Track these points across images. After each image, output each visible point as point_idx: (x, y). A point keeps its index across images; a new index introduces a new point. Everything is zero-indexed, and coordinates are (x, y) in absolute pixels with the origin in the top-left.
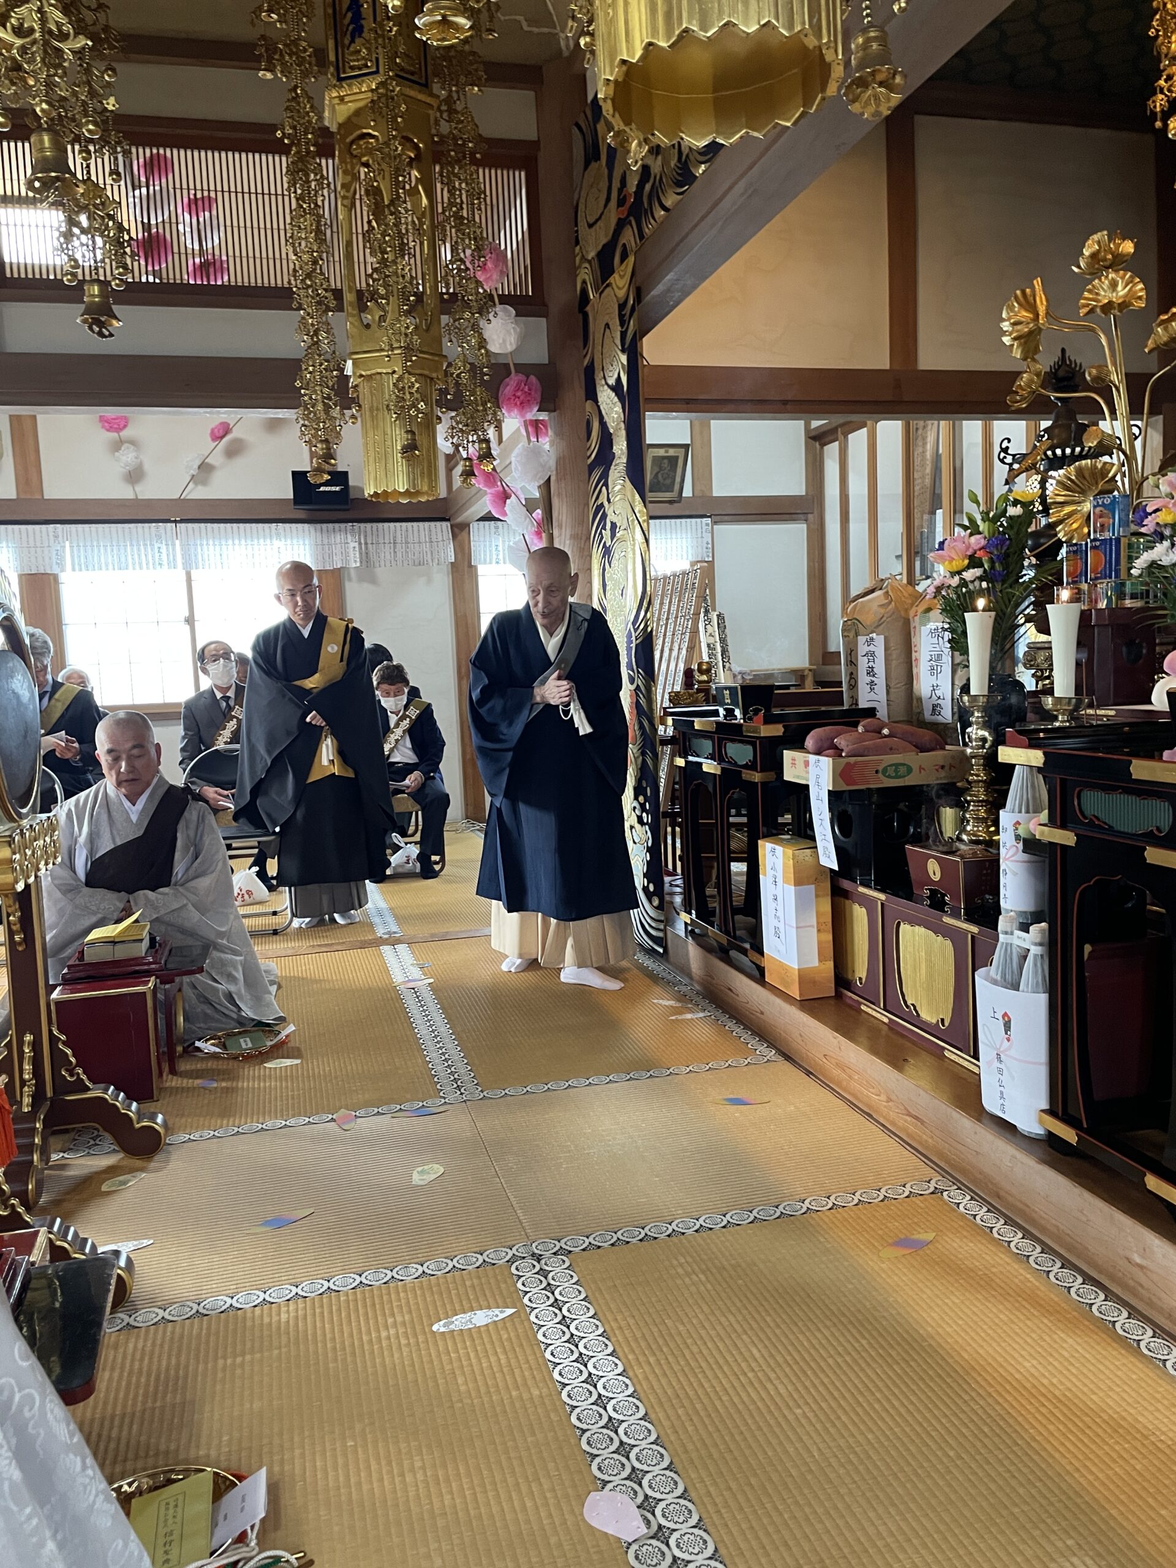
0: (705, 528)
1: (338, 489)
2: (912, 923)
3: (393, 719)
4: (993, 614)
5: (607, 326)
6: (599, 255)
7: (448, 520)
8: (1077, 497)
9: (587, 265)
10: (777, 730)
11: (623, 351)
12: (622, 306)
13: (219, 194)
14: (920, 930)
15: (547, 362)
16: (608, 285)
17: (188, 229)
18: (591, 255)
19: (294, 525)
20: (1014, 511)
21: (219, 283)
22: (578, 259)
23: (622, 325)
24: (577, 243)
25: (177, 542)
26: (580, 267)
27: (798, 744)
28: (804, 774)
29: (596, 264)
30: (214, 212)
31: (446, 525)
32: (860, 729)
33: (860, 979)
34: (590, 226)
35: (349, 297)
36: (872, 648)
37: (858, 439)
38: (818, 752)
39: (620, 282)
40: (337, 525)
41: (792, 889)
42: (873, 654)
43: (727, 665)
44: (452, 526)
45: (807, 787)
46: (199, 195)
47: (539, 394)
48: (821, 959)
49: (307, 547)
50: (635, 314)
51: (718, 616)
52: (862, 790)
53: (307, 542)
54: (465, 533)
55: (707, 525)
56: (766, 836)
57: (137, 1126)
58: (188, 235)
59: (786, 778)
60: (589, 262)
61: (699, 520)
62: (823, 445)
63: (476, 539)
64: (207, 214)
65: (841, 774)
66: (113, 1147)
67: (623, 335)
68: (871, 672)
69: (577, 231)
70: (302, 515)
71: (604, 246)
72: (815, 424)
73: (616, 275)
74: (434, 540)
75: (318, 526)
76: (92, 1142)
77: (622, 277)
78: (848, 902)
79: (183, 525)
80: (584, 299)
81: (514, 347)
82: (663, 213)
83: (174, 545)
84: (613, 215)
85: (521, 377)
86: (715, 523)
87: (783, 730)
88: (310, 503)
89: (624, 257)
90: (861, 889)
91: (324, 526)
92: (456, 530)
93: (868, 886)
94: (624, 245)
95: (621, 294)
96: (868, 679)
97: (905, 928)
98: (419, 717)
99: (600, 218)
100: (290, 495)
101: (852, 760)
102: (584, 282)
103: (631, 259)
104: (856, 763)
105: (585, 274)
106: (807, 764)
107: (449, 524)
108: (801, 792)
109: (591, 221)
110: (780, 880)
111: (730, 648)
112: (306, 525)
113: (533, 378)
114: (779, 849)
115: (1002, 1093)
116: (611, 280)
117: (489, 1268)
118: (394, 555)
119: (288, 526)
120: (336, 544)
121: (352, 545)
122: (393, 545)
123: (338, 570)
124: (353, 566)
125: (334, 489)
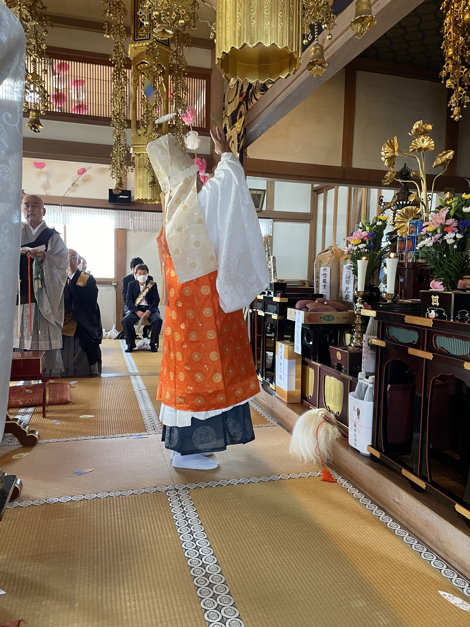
0: (270, 223)
1: (127, 197)
2: (330, 375)
3: (142, 288)
4: (368, 261)
5: (233, 142)
6: (232, 114)
8: (405, 220)
9: (227, 118)
10: (286, 300)
11: (238, 152)
12: (239, 135)
13: (86, 79)
14: (333, 378)
15: (210, 154)
16: (234, 127)
17: (73, 92)
18: (229, 114)
19: (108, 210)
20: (379, 223)
21: (84, 114)
22: (224, 115)
23: (238, 142)
24: (224, 109)
25: (61, 214)
26: (224, 118)
27: (293, 306)
28: (294, 317)
29: (230, 118)
30: (84, 86)
32: (316, 301)
33: (310, 396)
34: (229, 103)
35: (133, 123)
36: (325, 272)
37: (331, 193)
38: (300, 309)
39: (239, 125)
40: (125, 211)
41: (287, 361)
42: (326, 274)
43: (275, 277)
45: (294, 322)
46: (78, 79)
47: (206, 166)
48: (297, 388)
49: (113, 219)
50: (243, 138)
51: (273, 257)
52: (315, 324)
53: (113, 217)
55: (271, 222)
56: (278, 340)
57: (28, 435)
58: (73, 94)
59: (288, 319)
60: (228, 117)
61: (268, 220)
62: (318, 194)
64: (81, 87)
65: (308, 318)
66: (18, 443)
67: (239, 146)
68: (324, 281)
69: (224, 105)
70: (112, 206)
71: (234, 111)
72: (315, 186)
73: (237, 123)
75: (118, 211)
76: (10, 441)
77: (239, 124)
78: (307, 367)
79: (64, 207)
80: (225, 131)
81: (197, 147)
82: (255, 101)
83: (60, 214)
84: (238, 99)
85: (199, 159)
86: (274, 221)
87: (288, 300)
88: (115, 202)
89: (241, 116)
90: (313, 362)
91: (120, 211)
93: (316, 361)
94: (241, 112)
95: (239, 130)
96: (324, 284)
97: (327, 377)
98: (152, 288)
99: (233, 101)
100: (108, 199)
101: (312, 313)
102: (226, 124)
103: (243, 117)
104: (313, 314)
105: (226, 122)
106: (295, 313)
108: (293, 323)
109: (230, 101)
110: (283, 357)
111: (277, 270)
112: (113, 211)
113: (204, 160)
114: (283, 345)
115: (355, 439)
116: (236, 125)
117: (158, 493)
118: (147, 225)
119: (106, 210)
120: (124, 219)
121: (131, 220)
122: (147, 221)
123: (125, 229)
124: (131, 228)
125: (125, 197)
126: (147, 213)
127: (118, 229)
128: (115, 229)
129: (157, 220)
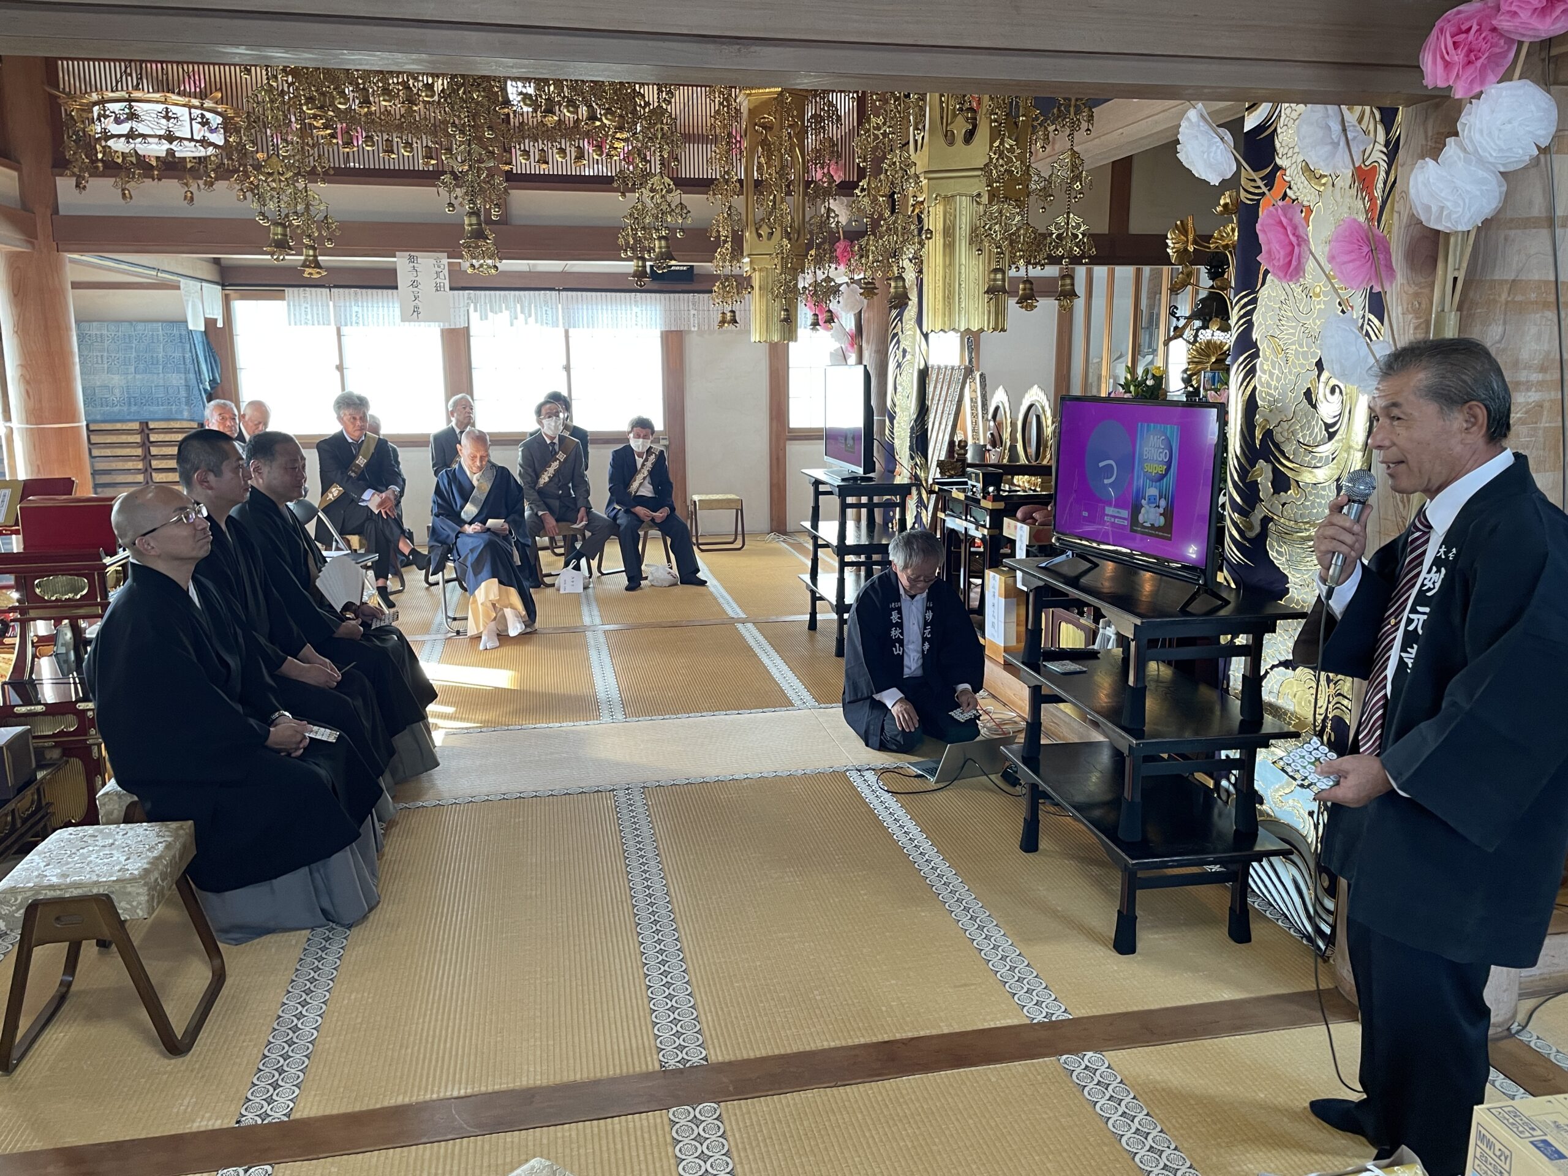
1: (685, 268)
2: (1068, 622)
8: (1205, 359)
10: (1001, 505)
14: (1071, 626)
19: (649, 295)
20: (1150, 382)
25: (560, 306)
27: (1012, 515)
28: (1014, 534)
32: (1049, 508)
38: (1023, 521)
40: (681, 295)
41: (1003, 600)
45: (1014, 541)
48: (1018, 640)
49: (659, 312)
53: (658, 308)
56: (990, 567)
59: (1004, 534)
65: (1033, 536)
70: (655, 286)
75: (667, 295)
79: (564, 293)
83: (557, 308)
85: (848, 243)
87: (1004, 505)
91: (672, 295)
97: (1063, 625)
101: (1041, 528)
104: (1043, 530)
106: (1016, 527)
108: (1012, 543)
110: (997, 594)
112: (658, 295)
114: (997, 576)
119: (644, 295)
120: (680, 310)
121: (693, 312)
123: (681, 331)
124: (692, 329)
125: (682, 268)
127: (667, 332)
128: (662, 333)
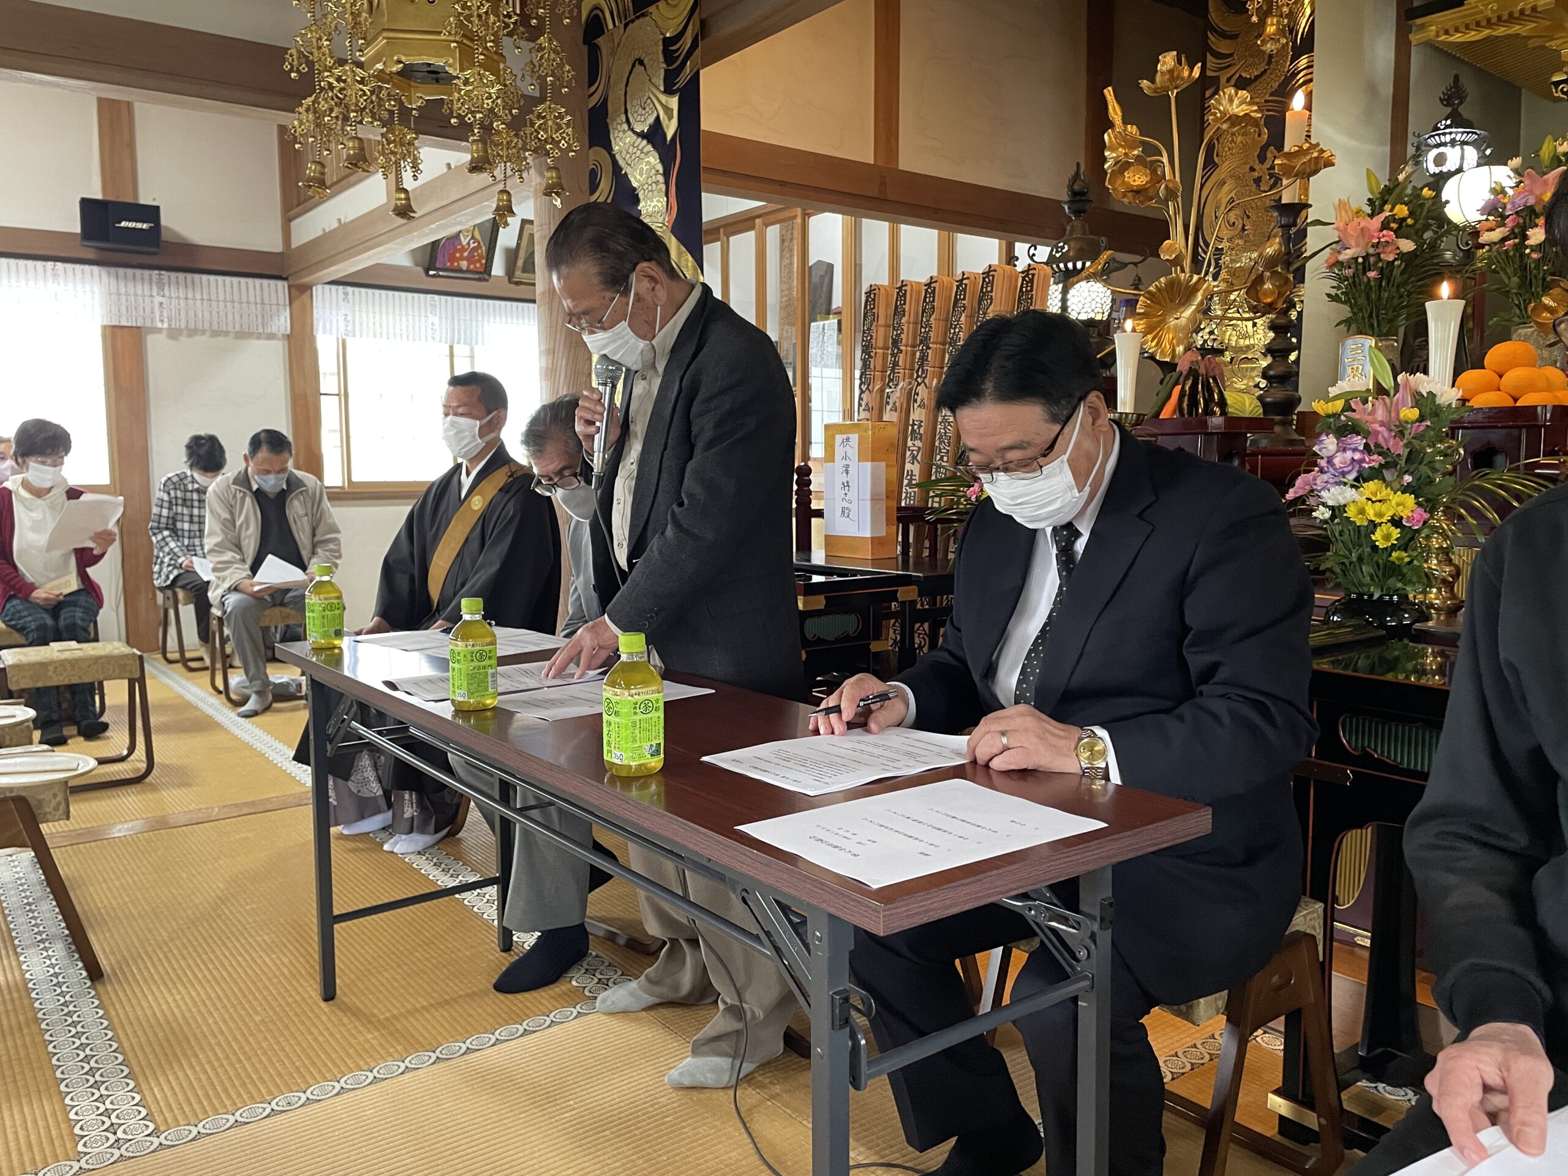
1: (145, 226)
5: (640, 61)
7: (286, 279)
11: (669, 91)
12: (670, 40)
16: (643, 15)
23: (668, 66)
31: (281, 285)
39: (671, 12)
40: (138, 272)
44: (290, 287)
54: (305, 297)
63: (320, 304)
67: (667, 75)
70: (91, 254)
73: (660, 4)
74: (266, 301)
75: (113, 270)
80: (596, 27)
88: (106, 239)
91: (121, 271)
92: (293, 291)
95: (672, 27)
100: (77, 229)
102: (596, 8)
107: (286, 284)
112: (96, 268)
116: (653, 8)
118: (215, 315)
119: (69, 266)
120: (136, 295)
121: (158, 299)
122: (214, 304)
123: (139, 328)
124: (159, 325)
125: (139, 225)
126: (212, 278)
127: (114, 327)
128: (104, 328)
129: (244, 299)
